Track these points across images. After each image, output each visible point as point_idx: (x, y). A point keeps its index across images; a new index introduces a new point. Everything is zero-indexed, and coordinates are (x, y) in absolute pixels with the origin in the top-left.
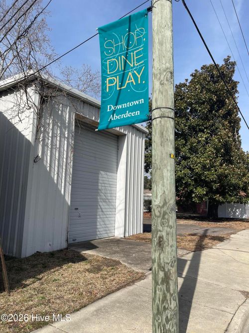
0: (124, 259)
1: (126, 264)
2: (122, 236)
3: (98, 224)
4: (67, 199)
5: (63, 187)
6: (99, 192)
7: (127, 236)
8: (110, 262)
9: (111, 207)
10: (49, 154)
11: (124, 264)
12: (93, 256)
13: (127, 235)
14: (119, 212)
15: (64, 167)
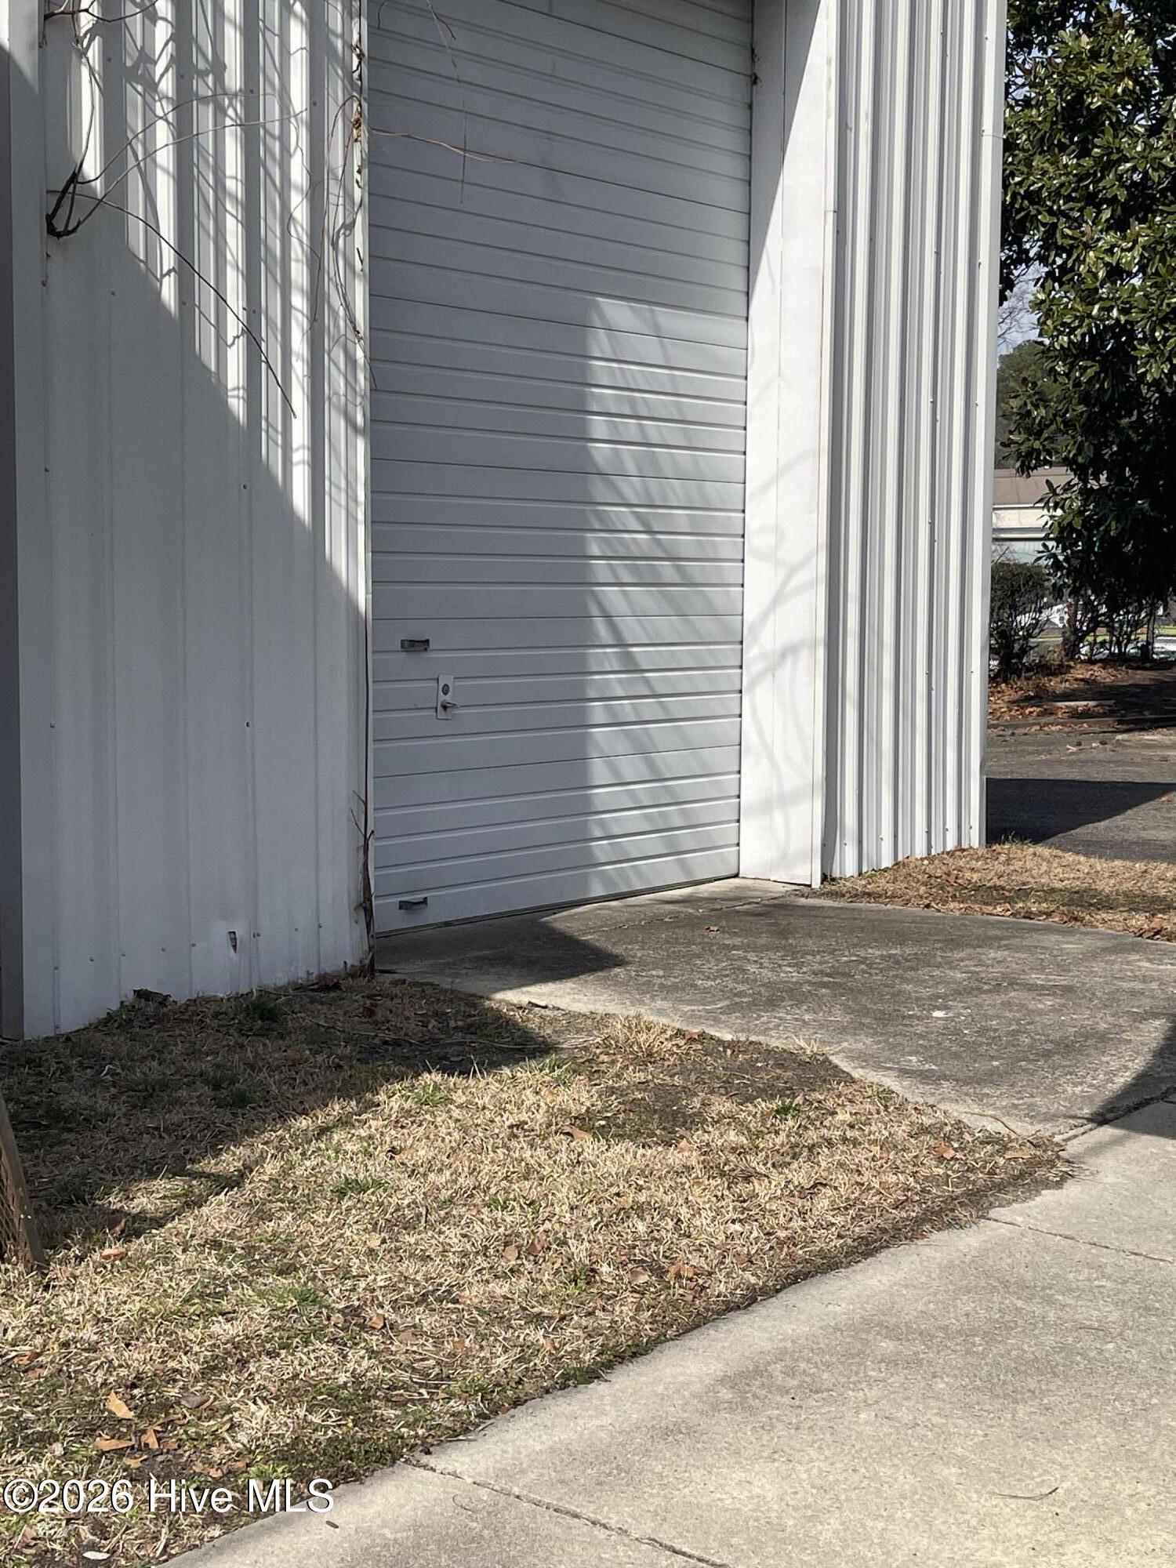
0: (864, 1043)
1: (890, 1082)
2: (809, 873)
3: (599, 771)
4: (340, 562)
5: (300, 456)
6: (599, 490)
7: (850, 870)
8: (751, 1066)
9: (706, 625)
10: (165, 157)
11: (873, 1076)
12: (601, 1021)
13: (847, 865)
14: (772, 669)
15: (299, 273)
